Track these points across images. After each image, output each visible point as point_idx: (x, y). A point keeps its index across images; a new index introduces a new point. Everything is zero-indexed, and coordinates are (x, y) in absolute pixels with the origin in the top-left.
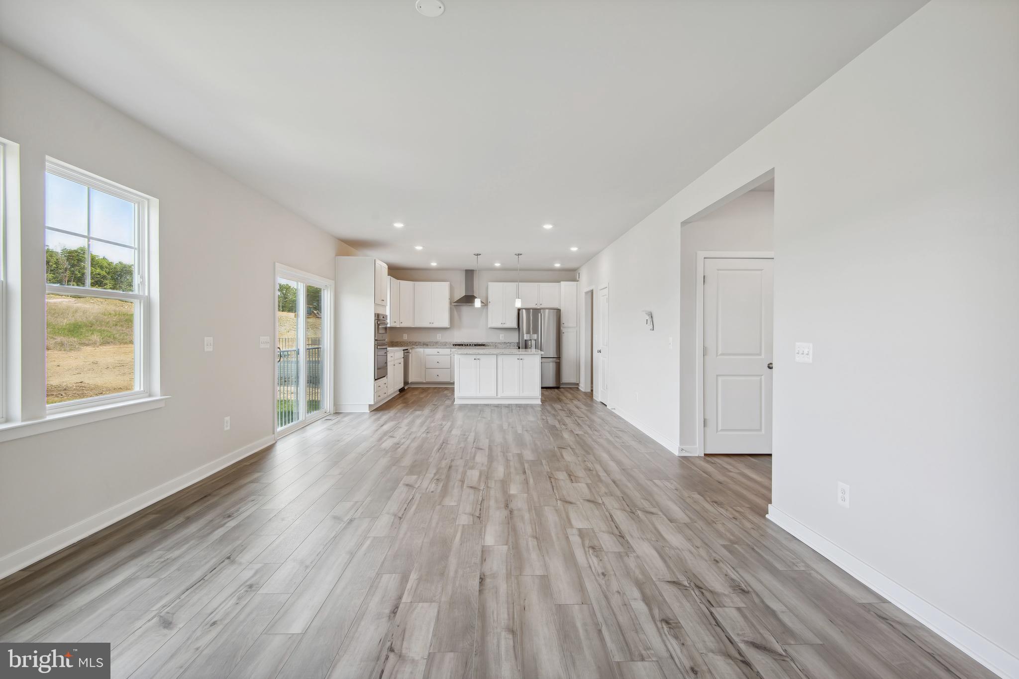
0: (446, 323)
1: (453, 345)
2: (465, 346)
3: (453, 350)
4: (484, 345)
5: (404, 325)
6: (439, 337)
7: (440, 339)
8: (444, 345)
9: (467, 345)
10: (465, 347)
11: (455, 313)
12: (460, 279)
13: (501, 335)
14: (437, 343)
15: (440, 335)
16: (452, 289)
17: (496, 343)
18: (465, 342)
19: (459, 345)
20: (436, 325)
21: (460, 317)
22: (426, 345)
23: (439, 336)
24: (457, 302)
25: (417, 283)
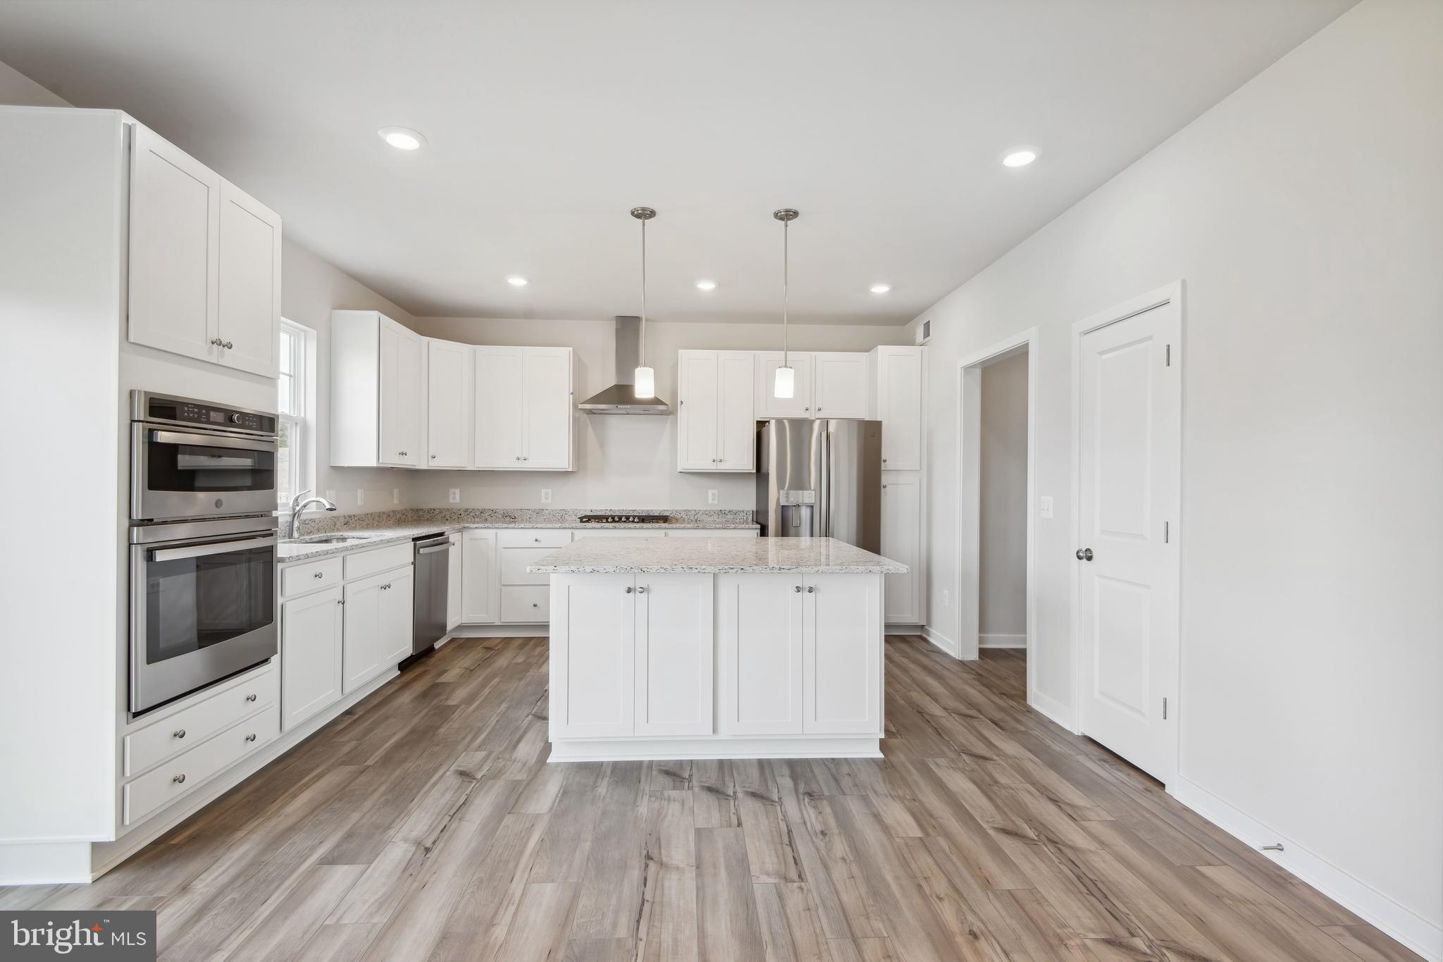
0: (561, 459)
1: (581, 519)
2: (614, 521)
3: (580, 534)
4: (664, 519)
5: (439, 463)
6: (548, 497)
7: (549, 501)
8: (557, 519)
9: (620, 518)
10: (611, 525)
11: (590, 432)
12: (603, 339)
13: (710, 493)
14: (539, 512)
15: (550, 491)
16: (579, 369)
17: (697, 512)
18: (614, 511)
19: (599, 518)
20: (535, 463)
21: (602, 445)
22: (510, 518)
23: (547, 494)
24: (596, 399)
25: (480, 349)
